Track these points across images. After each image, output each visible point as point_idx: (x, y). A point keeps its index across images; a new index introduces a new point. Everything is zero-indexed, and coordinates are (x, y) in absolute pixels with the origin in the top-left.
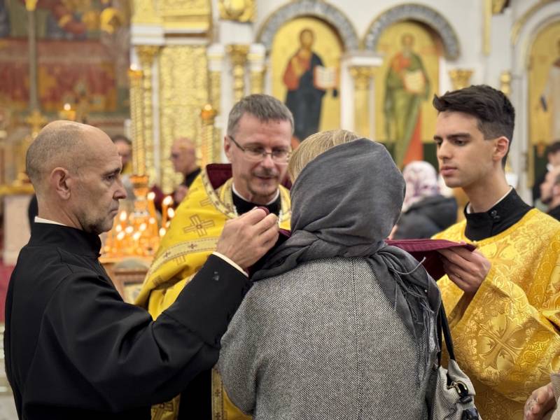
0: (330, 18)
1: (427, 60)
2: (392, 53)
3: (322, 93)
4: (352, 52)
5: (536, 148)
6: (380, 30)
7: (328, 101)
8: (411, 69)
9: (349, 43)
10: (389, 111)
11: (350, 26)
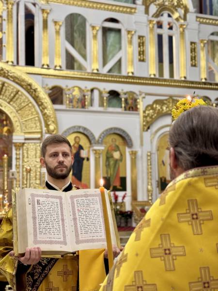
0: (86, 133)
1: (121, 147)
2: (108, 145)
3: (83, 159)
4: (94, 145)
5: (161, 179)
6: (103, 137)
7: (85, 162)
8: (116, 151)
9: (92, 142)
10: (108, 166)
11: (93, 135)
